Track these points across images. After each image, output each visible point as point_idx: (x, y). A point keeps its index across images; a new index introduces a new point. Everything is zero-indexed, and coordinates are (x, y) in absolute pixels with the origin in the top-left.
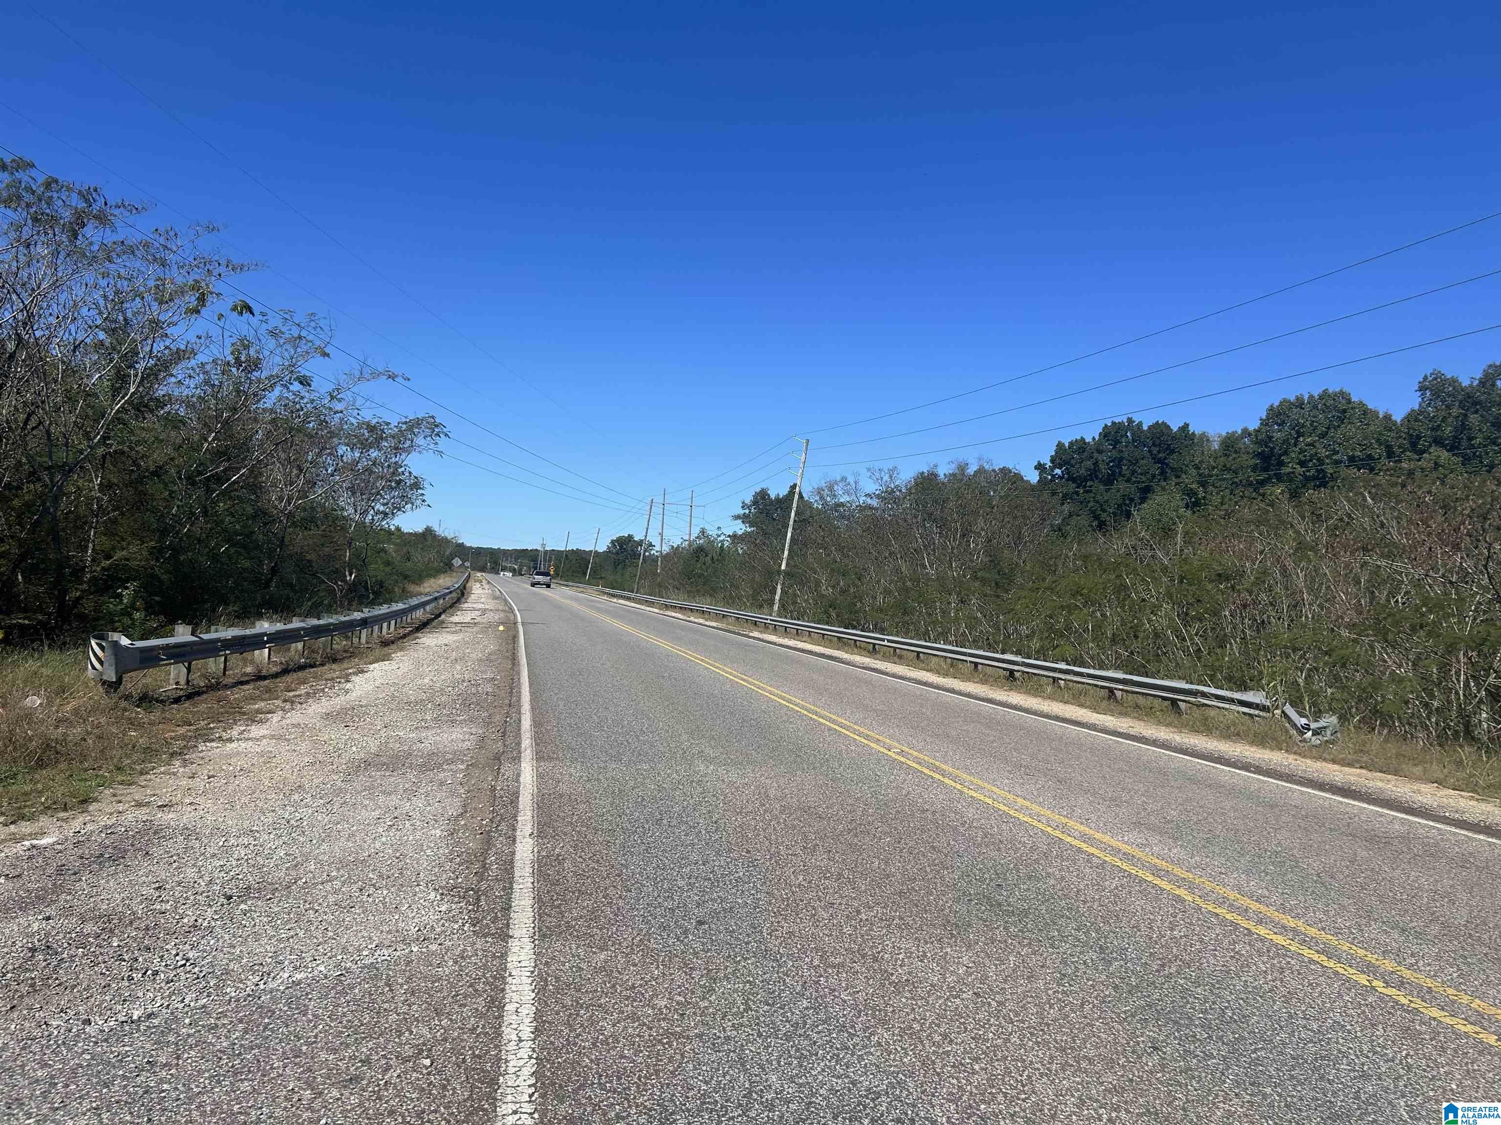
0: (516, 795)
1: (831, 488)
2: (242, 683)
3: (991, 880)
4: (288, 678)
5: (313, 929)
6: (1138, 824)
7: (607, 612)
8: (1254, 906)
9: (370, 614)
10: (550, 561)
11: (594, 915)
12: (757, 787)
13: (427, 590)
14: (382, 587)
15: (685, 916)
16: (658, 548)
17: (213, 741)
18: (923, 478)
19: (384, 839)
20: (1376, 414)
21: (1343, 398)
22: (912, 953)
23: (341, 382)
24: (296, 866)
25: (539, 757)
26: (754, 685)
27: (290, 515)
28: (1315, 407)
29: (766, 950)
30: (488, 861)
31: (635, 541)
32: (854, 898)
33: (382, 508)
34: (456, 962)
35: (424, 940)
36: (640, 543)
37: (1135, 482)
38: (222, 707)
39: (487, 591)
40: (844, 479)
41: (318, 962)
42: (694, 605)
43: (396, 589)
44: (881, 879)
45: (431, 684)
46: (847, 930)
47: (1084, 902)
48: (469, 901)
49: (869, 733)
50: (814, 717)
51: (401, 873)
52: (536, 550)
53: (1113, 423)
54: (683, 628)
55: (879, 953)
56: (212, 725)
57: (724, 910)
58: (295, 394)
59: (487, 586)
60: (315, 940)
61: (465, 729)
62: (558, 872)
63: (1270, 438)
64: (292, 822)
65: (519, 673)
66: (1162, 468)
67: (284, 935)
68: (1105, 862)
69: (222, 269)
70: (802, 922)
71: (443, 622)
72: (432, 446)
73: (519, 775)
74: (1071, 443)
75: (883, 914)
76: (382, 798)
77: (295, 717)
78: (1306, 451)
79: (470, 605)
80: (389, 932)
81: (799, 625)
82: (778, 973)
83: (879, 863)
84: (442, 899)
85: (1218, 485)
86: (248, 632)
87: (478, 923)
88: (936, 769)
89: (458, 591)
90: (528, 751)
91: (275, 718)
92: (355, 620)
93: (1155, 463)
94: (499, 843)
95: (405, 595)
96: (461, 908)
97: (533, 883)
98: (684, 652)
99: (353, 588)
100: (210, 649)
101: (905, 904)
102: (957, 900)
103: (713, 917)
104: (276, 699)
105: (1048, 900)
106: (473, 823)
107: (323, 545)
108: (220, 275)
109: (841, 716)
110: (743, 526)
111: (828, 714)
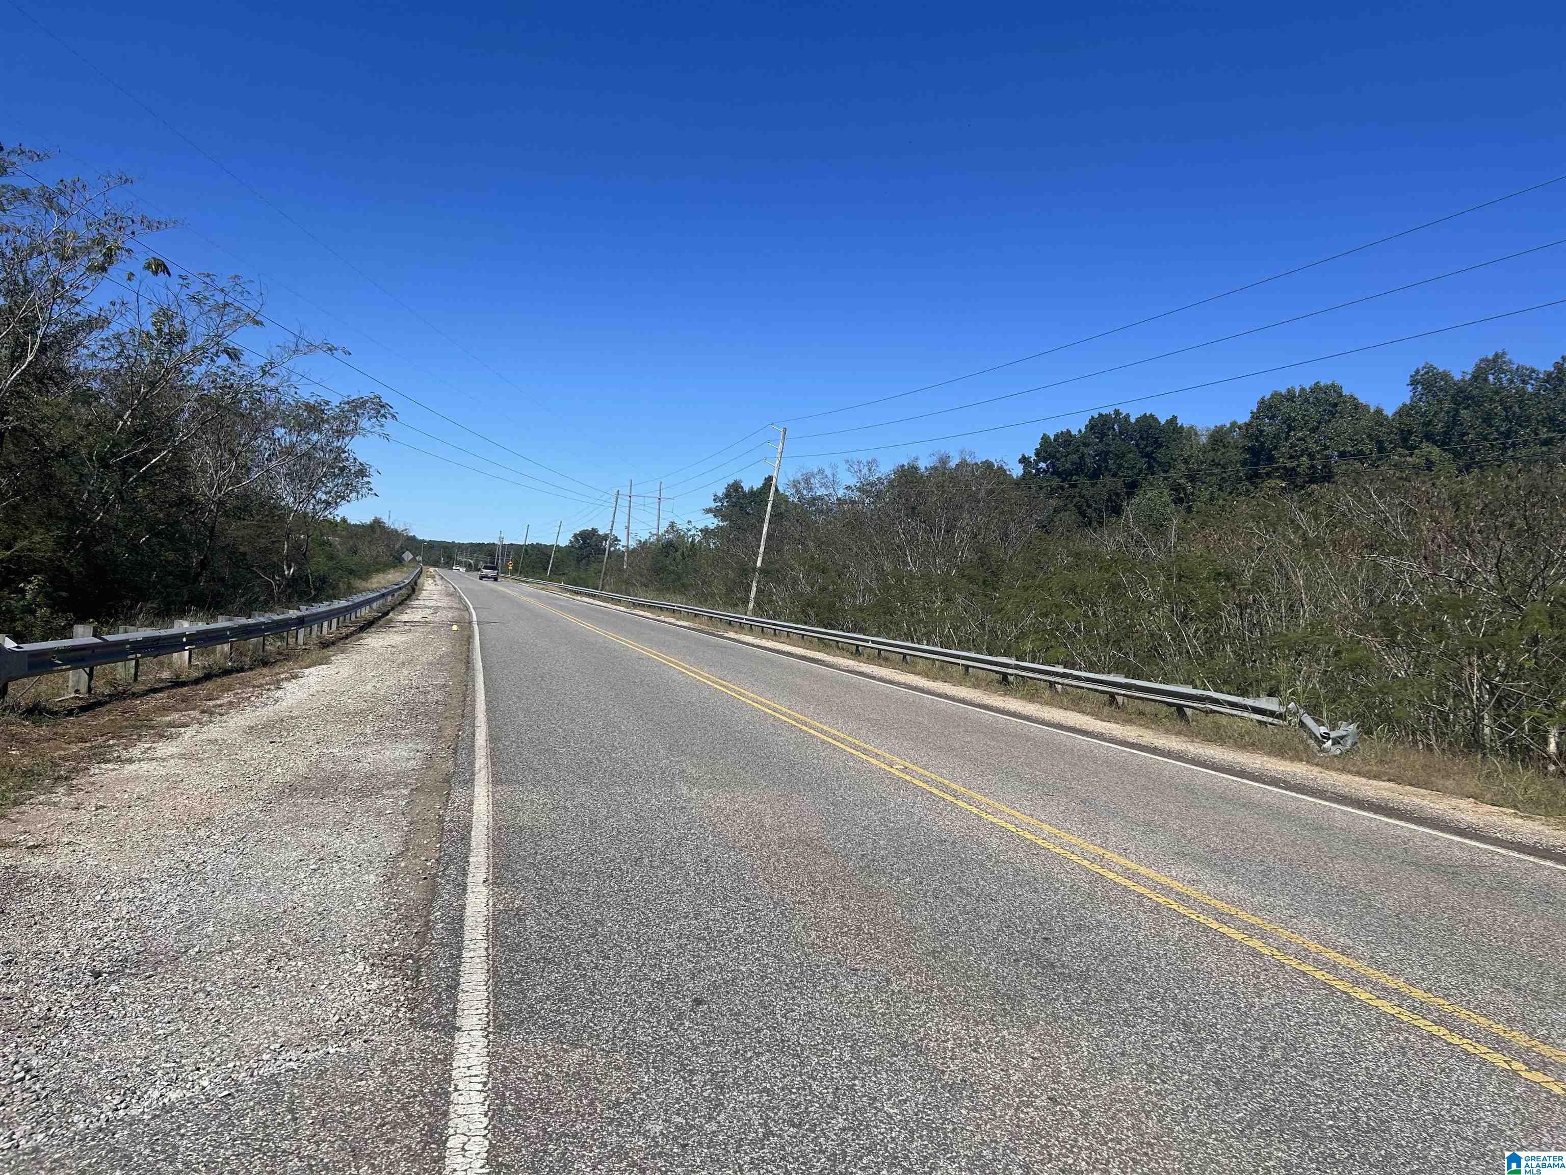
0: (468, 827)
1: (807, 481)
2: (155, 691)
3: (1036, 932)
4: (209, 685)
5: (200, 1020)
6: (1181, 854)
7: (570, 611)
8: (1343, 960)
9: (308, 612)
10: (508, 556)
11: (563, 994)
12: (750, 815)
13: (374, 586)
14: (325, 582)
15: (678, 992)
16: (623, 543)
17: (109, 761)
18: (903, 471)
19: (305, 888)
20: (1366, 408)
21: (1334, 391)
22: (962, 1039)
23: (275, 355)
24: (190, 928)
25: (496, 780)
26: (735, 691)
27: (220, 503)
28: (1307, 400)
29: (783, 1041)
30: (432, 918)
31: (599, 535)
32: (880, 962)
33: (324, 497)
34: (384, 1071)
35: (346, 1033)
36: (605, 538)
37: (1121, 477)
38: (127, 720)
39: (439, 588)
40: (821, 471)
41: (202, 1072)
42: (664, 603)
43: (341, 584)
44: (908, 934)
45: (373, 691)
46: (879, 1008)
47: (1150, 960)
48: (407, 974)
49: (866, 746)
50: (804, 728)
51: (323, 936)
52: (494, 544)
53: (1100, 415)
54: (653, 628)
55: (922, 1040)
56: (111, 742)
57: (725, 982)
58: (223, 370)
59: (439, 582)
60: (201, 1039)
61: (411, 745)
62: (518, 932)
63: (1261, 431)
64: (193, 866)
65: (473, 679)
66: (1149, 463)
67: (160, 1032)
68: (1159, 904)
69: (137, 227)
70: (822, 998)
71: (391, 621)
72: (378, 428)
73: (471, 803)
74: (1057, 436)
75: (918, 982)
76: (307, 833)
77: (214, 731)
78: (1297, 446)
79: (422, 603)
80: (301, 1023)
81: (777, 625)
82: (801, 1075)
83: (903, 912)
84: (373, 972)
85: (1207, 480)
86: (163, 633)
87: (416, 1006)
88: (946, 789)
89: (409, 587)
90: (483, 772)
91: (189, 732)
92: (291, 619)
93: (1142, 457)
94: (446, 892)
95: (351, 590)
96: (396, 985)
97: (487, 949)
98: (655, 655)
99: (293, 582)
100: (118, 652)
101: (942, 968)
102: (1002, 961)
103: (712, 994)
104: (194, 709)
105: (1106, 958)
106: (416, 864)
107: (258, 536)
108: (133, 233)
109: (833, 727)
110: (715, 521)
111: (818, 725)
